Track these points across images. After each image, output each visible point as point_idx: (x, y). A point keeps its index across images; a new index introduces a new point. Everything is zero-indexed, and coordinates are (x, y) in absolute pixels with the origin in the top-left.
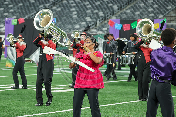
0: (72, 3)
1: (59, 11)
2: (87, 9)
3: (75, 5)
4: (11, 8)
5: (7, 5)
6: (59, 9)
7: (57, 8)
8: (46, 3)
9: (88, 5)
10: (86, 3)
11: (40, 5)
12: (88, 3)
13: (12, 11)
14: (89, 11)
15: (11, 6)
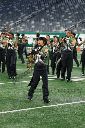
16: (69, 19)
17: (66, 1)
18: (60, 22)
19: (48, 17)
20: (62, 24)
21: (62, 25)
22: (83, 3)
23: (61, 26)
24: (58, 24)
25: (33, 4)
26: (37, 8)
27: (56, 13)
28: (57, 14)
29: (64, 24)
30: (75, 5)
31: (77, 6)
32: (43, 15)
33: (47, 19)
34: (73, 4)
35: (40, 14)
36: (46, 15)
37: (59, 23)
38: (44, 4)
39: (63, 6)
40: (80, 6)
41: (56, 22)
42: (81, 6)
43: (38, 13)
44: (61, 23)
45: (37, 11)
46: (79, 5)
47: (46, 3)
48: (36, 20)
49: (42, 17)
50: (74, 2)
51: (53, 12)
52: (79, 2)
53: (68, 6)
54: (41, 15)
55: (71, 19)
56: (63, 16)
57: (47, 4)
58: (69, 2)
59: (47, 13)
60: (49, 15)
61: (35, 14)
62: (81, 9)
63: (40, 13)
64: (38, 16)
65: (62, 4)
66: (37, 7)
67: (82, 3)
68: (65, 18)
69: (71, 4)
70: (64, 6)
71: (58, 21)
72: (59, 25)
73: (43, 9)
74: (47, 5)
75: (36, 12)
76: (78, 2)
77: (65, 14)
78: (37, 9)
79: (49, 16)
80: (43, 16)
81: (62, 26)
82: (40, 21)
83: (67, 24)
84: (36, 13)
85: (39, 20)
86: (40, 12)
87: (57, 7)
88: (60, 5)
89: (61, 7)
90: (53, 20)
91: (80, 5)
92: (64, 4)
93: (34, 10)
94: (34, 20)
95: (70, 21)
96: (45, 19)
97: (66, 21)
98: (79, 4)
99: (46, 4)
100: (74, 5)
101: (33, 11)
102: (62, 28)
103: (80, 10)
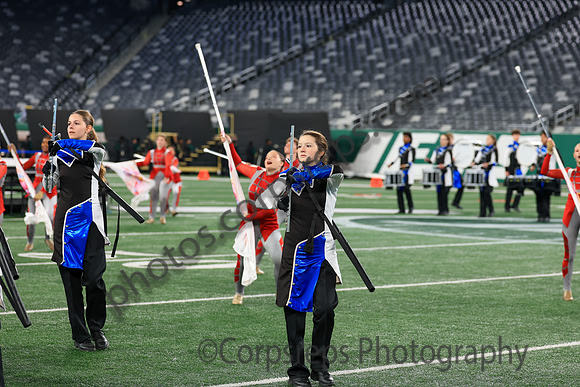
0: (531, 57)
1: (495, 77)
2: (564, 72)
3: (536, 60)
4: (381, 71)
5: (371, 62)
6: (497, 72)
7: (493, 69)
8: (468, 57)
9: (568, 61)
10: (565, 57)
11: (453, 60)
12: (570, 56)
13: (381, 76)
14: (567, 77)
15: (382, 65)
16: (376, 85)
17: (375, 22)
18: (344, 92)
19: (307, 76)
20: (347, 99)
21: (347, 103)
22: (430, 28)
23: (344, 106)
24: (337, 101)
25: (264, 32)
26: (275, 47)
27: (335, 64)
28: (340, 65)
29: (356, 101)
30: (405, 35)
31: (408, 41)
32: (294, 69)
33: (304, 82)
34: (398, 31)
35: (282, 67)
36: (302, 70)
37: (338, 96)
38: (303, 32)
39: (364, 41)
40: (418, 39)
41: (331, 91)
42: (422, 38)
43: (277, 63)
44: (348, 95)
45: (274, 55)
46: (416, 35)
47: (310, 29)
48: (267, 85)
49: (287, 76)
50: (403, 24)
51: (326, 61)
52: (419, 27)
53: (379, 40)
54: (286, 71)
55: (381, 85)
56: (358, 73)
57: (313, 33)
58: (385, 24)
59: (305, 64)
60: (311, 68)
61: (267, 67)
62: (421, 49)
63: (282, 63)
64: (274, 72)
65: (362, 32)
66: (277, 43)
67: (427, 28)
68: (362, 79)
69: (391, 31)
70: (367, 41)
71: (336, 92)
72: (338, 105)
73: (296, 48)
74: (311, 36)
75: (270, 59)
76: (415, 25)
77: (367, 65)
78: (277, 50)
79: (310, 73)
80: (291, 74)
81: (348, 108)
82: (279, 88)
83: (365, 99)
84: (268, 64)
85: (275, 85)
86: (285, 58)
87: (342, 43)
88: (354, 35)
89: (356, 42)
90: (321, 85)
91: (420, 35)
92: (368, 32)
93: (266, 51)
94: (258, 85)
95: (376, 90)
96: (296, 83)
97: (364, 88)
98: (417, 31)
99: (307, 34)
100: (401, 35)
101: (260, 57)
102: (346, 113)
103: (418, 52)
